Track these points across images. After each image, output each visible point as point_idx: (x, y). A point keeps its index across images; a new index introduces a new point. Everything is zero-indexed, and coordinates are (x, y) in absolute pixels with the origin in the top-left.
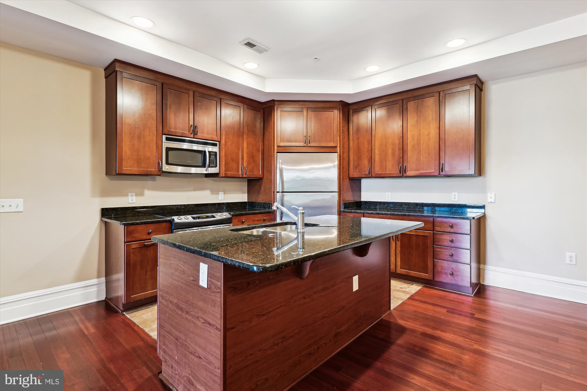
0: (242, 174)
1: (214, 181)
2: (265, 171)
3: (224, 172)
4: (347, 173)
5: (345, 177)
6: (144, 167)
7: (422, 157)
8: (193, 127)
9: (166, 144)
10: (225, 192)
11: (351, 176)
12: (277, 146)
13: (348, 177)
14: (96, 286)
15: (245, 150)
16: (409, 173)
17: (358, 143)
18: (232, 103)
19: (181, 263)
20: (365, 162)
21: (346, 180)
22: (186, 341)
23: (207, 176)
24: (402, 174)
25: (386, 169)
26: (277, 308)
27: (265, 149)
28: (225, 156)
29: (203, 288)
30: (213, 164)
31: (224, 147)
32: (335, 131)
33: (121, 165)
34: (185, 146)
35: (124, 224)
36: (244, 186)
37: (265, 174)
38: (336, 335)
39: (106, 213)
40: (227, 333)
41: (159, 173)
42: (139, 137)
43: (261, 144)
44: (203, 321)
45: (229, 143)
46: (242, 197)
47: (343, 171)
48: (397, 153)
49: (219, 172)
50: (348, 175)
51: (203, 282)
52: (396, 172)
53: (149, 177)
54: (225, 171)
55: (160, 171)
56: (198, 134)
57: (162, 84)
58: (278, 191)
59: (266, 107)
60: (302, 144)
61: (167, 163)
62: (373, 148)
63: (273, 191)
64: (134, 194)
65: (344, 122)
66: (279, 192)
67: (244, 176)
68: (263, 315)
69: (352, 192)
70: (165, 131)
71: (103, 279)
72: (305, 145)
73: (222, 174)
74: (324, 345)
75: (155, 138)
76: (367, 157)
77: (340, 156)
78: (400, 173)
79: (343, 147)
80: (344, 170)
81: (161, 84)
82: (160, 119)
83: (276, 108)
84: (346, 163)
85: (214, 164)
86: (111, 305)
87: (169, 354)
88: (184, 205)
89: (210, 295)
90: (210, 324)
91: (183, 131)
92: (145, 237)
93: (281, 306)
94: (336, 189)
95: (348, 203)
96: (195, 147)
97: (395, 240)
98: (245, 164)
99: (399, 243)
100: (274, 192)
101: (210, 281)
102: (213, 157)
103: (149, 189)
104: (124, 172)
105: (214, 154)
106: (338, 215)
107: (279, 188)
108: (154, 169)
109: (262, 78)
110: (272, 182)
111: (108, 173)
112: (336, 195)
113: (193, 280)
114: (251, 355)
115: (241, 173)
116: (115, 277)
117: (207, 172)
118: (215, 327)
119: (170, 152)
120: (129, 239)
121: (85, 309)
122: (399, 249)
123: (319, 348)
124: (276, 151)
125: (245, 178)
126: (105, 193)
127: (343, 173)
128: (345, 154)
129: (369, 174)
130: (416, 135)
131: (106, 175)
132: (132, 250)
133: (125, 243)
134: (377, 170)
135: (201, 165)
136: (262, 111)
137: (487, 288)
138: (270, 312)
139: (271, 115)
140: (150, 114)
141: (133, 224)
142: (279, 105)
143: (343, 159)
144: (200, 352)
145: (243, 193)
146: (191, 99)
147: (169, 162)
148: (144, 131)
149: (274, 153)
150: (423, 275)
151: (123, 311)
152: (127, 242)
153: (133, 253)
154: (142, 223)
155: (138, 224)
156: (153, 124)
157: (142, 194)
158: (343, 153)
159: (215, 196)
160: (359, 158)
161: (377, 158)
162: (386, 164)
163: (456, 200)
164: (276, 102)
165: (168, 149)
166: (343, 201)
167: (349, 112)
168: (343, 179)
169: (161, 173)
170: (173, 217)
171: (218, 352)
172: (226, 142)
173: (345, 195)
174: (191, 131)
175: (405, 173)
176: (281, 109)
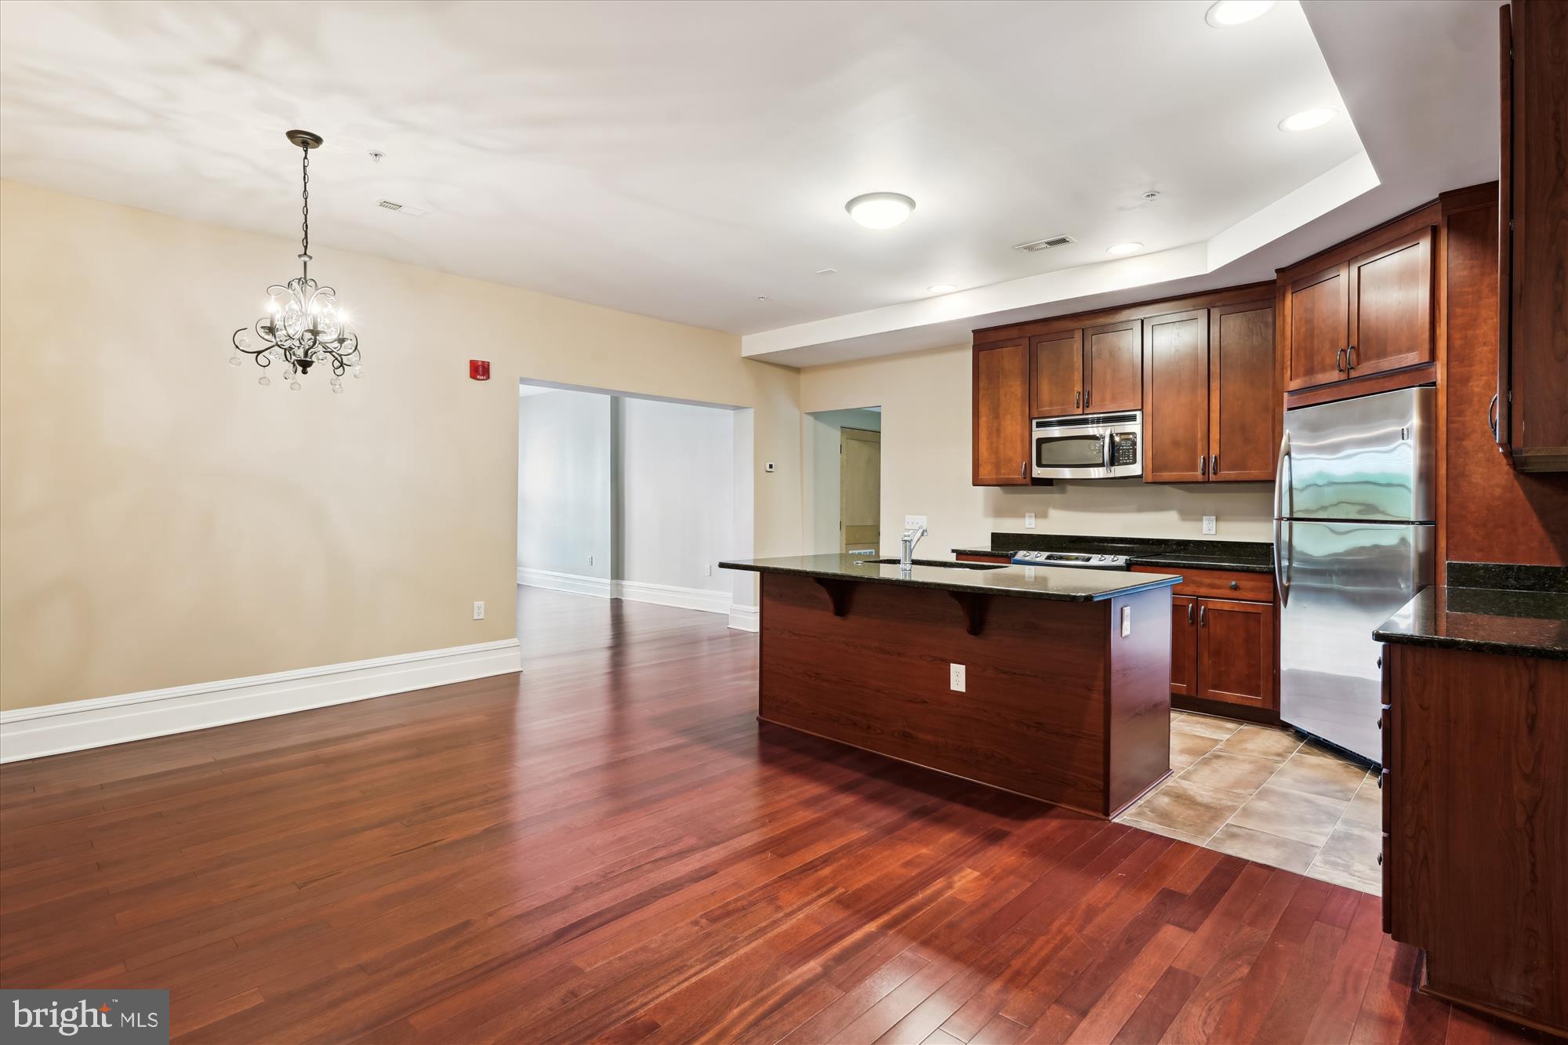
0: (1204, 475)
3: (1150, 474)
5: (1475, 470)
6: (1004, 474)
8: (1081, 394)
9: (1038, 433)
10: (1219, 516)
12: (1287, 391)
15: (1215, 416)
18: (1174, 318)
26: (810, 636)
28: (1154, 438)
33: (978, 473)
41: (1025, 481)
43: (1271, 392)
45: (1168, 408)
49: (1140, 474)
54: (1154, 471)
55: (1025, 478)
56: (1093, 406)
57: (1030, 338)
60: (1336, 375)
61: (1039, 464)
64: (1033, 514)
65: (1471, 262)
67: (1212, 478)
70: (1036, 412)
72: (1344, 376)
73: (1147, 477)
75: (1019, 427)
79: (1459, 358)
80: (1467, 443)
83: (1283, 288)
85: (1128, 456)
91: (1063, 405)
93: (815, 637)
98: (1214, 450)
102: (1126, 443)
103: (1055, 507)
104: (981, 482)
105: (1130, 437)
108: (1017, 476)
115: (1202, 471)
117: (1110, 476)
119: (1043, 446)
123: (869, 727)
124: (1285, 407)
125: (1213, 482)
135: (1101, 461)
138: (801, 635)
146: (1078, 345)
147: (1043, 463)
148: (1004, 419)
149: (1281, 411)
157: (1044, 515)
158: (1462, 378)
165: (1040, 441)
168: (1459, 476)
169: (1029, 480)
176: (1292, 288)
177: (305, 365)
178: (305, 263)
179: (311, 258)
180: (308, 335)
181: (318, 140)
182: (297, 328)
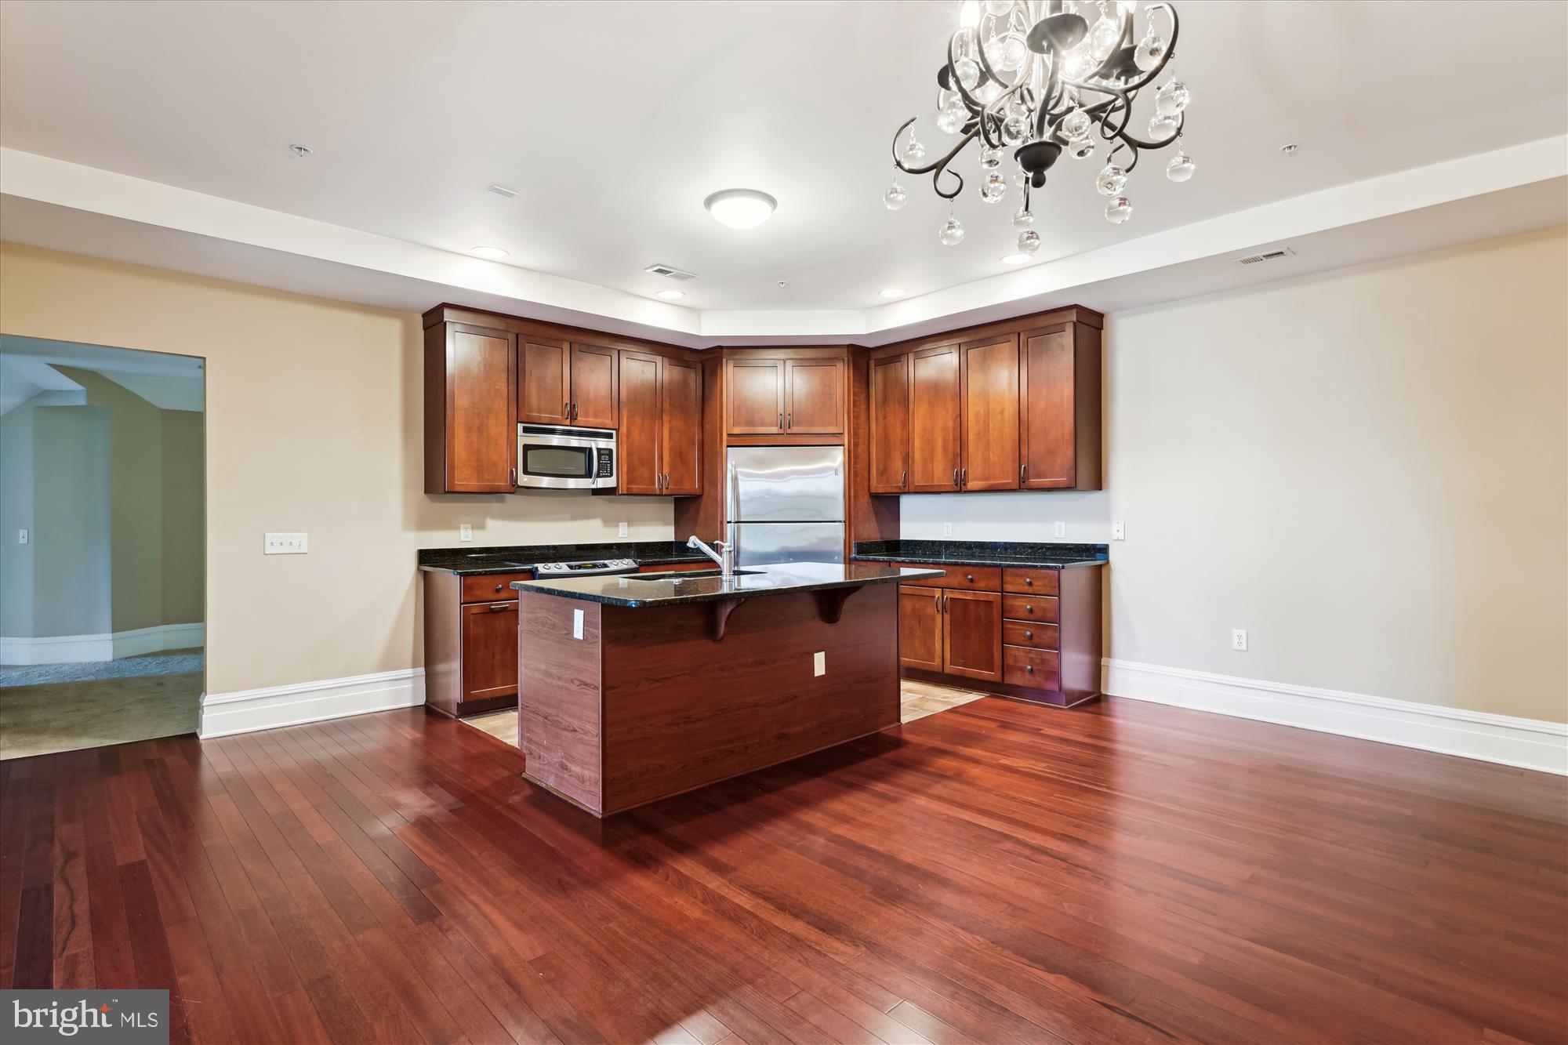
0: (660, 489)
1: (610, 501)
2: (706, 482)
3: (625, 486)
4: (866, 485)
5: (860, 493)
6: (488, 480)
7: (991, 455)
8: (569, 406)
9: (523, 439)
10: (630, 522)
11: (873, 490)
12: (728, 434)
13: (867, 493)
14: (410, 680)
15: (666, 443)
16: (971, 485)
17: (885, 426)
18: (641, 356)
19: (551, 614)
20: (897, 464)
21: (863, 498)
22: (558, 716)
23: (597, 492)
24: (959, 487)
25: (933, 478)
26: (677, 676)
27: (705, 439)
28: (628, 454)
29: (578, 641)
30: (605, 471)
31: (625, 439)
32: (839, 403)
33: (452, 478)
34: (556, 440)
35: (460, 573)
36: (669, 510)
37: (706, 488)
38: (780, 737)
39: (427, 557)
40: (607, 692)
41: (512, 490)
42: (480, 430)
43: (697, 430)
44: (579, 683)
45: (636, 431)
46: (664, 533)
47: (855, 481)
48: (951, 446)
49: (615, 486)
50: (867, 489)
51: (578, 633)
52: (947, 481)
53: (493, 496)
54: (628, 484)
55: (513, 486)
56: (579, 418)
57: (517, 335)
58: (729, 520)
59: (709, 359)
60: (774, 430)
61: (526, 472)
62: (911, 435)
63: (719, 519)
64: (469, 526)
65: (857, 385)
66: (730, 522)
67: (665, 492)
68: (657, 681)
69: (877, 521)
70: (522, 416)
71: (422, 670)
72: (781, 431)
73: (623, 489)
74: (756, 746)
75: (505, 429)
76: (901, 453)
77: (849, 451)
78: (956, 485)
79: (856, 434)
80: (858, 479)
81: (515, 335)
82: (513, 396)
83: (724, 360)
84: (862, 466)
85: (607, 470)
86: (436, 711)
87: (534, 742)
88: (555, 547)
89: (586, 648)
90: (586, 685)
91: (551, 414)
92: (492, 596)
93: (684, 674)
94: (839, 513)
95: (866, 544)
96: (574, 442)
97: (941, 612)
98: (666, 470)
99: (947, 617)
100: (722, 523)
101: (587, 630)
102: (605, 458)
103: (494, 517)
104: (456, 489)
105: (607, 452)
106: (845, 563)
107: (730, 514)
108: (503, 483)
109: (695, 311)
110: (719, 503)
111: (429, 489)
112: (841, 526)
113: (566, 634)
114: (639, 727)
115: (659, 486)
116: (441, 667)
117: (594, 486)
118: (592, 686)
119: (529, 453)
120: (468, 599)
121: (397, 715)
122: (947, 628)
123: (747, 748)
124: (725, 444)
125: (666, 495)
126: (423, 524)
127: (855, 485)
128: (859, 448)
129: (905, 487)
130: (982, 412)
131: (425, 493)
132: (472, 617)
133: (461, 604)
134: (918, 479)
135: (583, 473)
136: (699, 367)
137: (1111, 700)
138: (666, 678)
139: (717, 376)
140: (498, 389)
141: (472, 574)
142: (730, 355)
143: (855, 458)
144: (575, 723)
145: (666, 524)
146: (566, 356)
147: (529, 470)
148: (487, 418)
149: (721, 447)
150: (986, 674)
151: (457, 717)
152: (464, 603)
153: (474, 622)
154: (486, 574)
155: (480, 574)
156: (501, 406)
157: (482, 526)
158: (856, 445)
159: (610, 530)
160: (886, 455)
161: (918, 455)
162: (933, 467)
163: (1063, 536)
164: (725, 351)
165: (527, 448)
166: (855, 539)
167: (868, 364)
168: (856, 496)
169: (515, 488)
170: (536, 565)
171: (596, 716)
172: (629, 430)
173: (861, 528)
174: (566, 413)
175: (964, 485)
176: (734, 363)
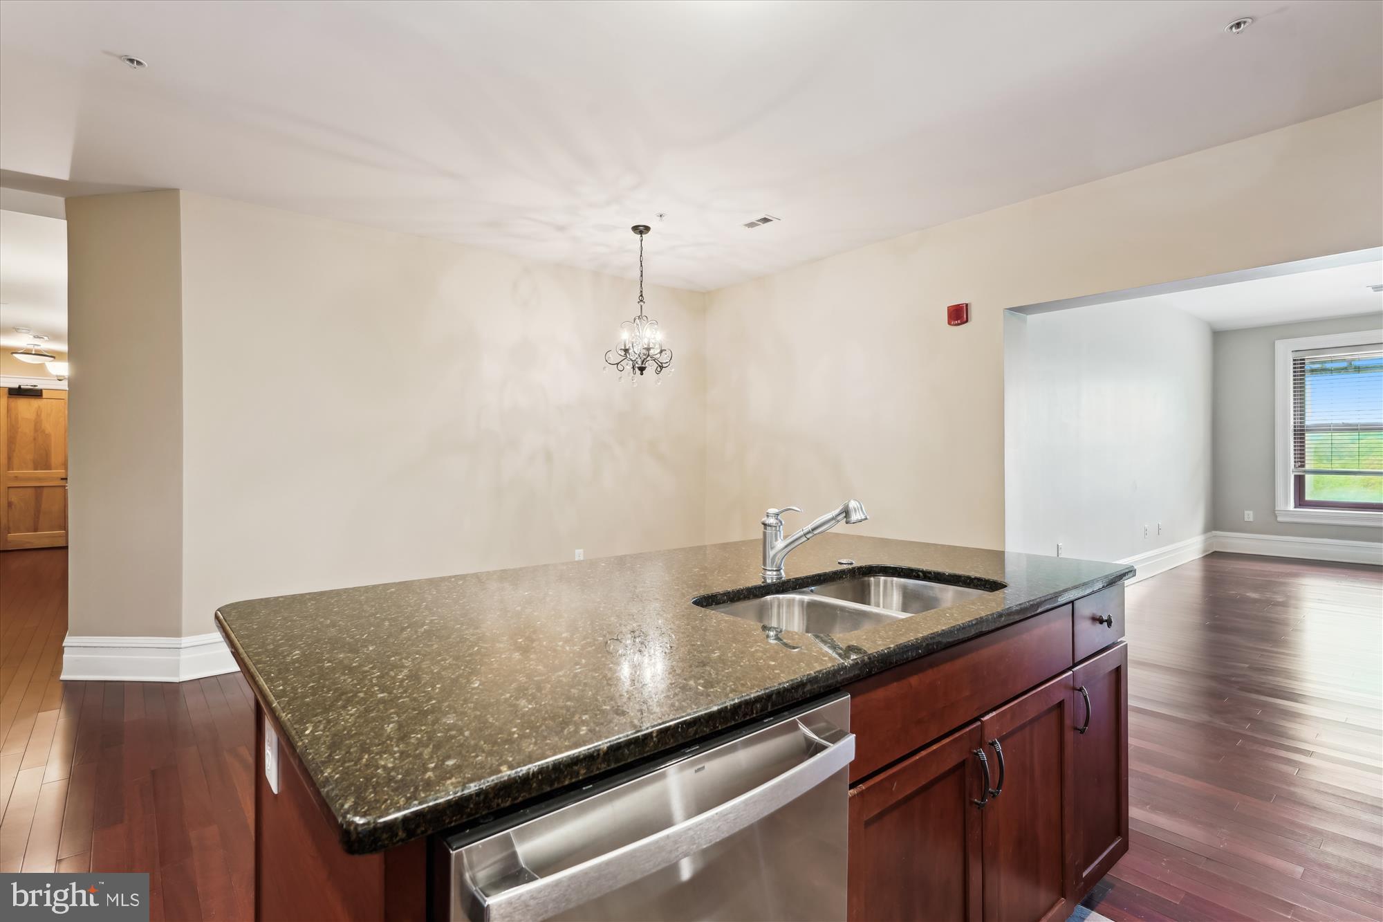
177: (642, 369)
178: (641, 306)
179: (644, 302)
180: (645, 351)
181: (647, 229)
182: (637, 349)
